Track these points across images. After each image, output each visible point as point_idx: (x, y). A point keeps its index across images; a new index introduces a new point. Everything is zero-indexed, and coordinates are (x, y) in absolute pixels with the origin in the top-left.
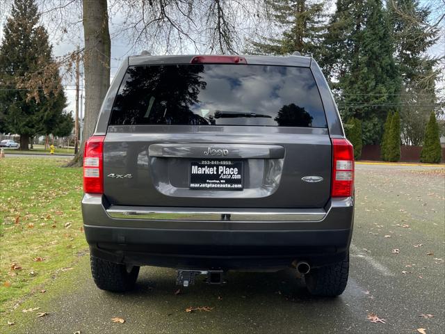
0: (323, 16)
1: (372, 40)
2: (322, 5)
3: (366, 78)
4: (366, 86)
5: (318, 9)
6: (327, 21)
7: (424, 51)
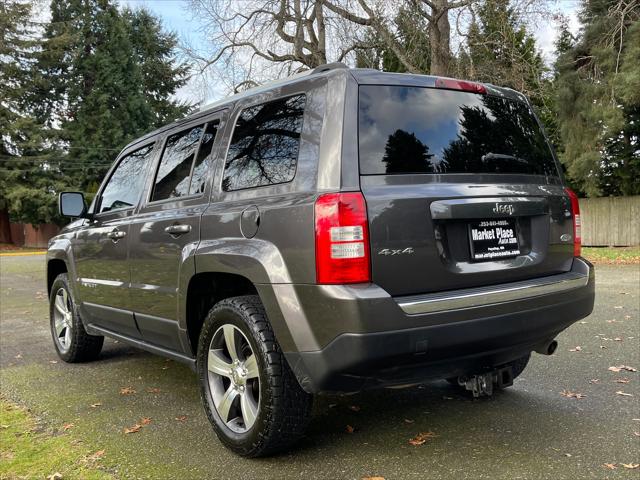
0: (32, 24)
1: (113, 71)
2: (28, 6)
3: (109, 126)
4: (111, 137)
5: (22, 11)
6: (38, 33)
7: (173, 93)
